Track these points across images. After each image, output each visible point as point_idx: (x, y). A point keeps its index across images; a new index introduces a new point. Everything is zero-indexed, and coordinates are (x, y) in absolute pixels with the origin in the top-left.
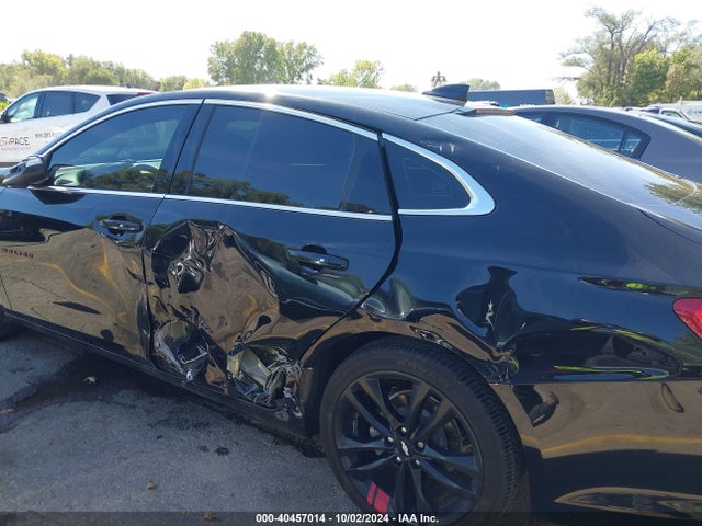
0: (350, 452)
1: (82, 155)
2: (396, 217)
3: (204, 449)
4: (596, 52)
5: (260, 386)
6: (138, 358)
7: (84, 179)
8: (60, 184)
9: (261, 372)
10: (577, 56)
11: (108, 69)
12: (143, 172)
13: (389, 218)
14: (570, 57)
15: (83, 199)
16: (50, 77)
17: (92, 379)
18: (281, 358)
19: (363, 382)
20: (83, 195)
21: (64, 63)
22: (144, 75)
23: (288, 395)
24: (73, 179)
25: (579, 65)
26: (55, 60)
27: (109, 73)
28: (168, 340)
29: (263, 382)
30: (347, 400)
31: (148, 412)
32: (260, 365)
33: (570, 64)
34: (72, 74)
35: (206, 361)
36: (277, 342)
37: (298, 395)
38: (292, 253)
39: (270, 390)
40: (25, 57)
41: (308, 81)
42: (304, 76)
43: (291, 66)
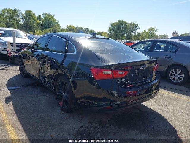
0: (58, 95)
3: (44, 96)
5: (50, 84)
13: (64, 54)
17: (36, 85)
19: (59, 82)
21: (76, 28)
26: (74, 28)
28: (42, 76)
30: (58, 85)
32: (51, 80)
37: (53, 85)
40: (67, 27)
41: (135, 33)
42: (134, 32)
43: (130, 29)
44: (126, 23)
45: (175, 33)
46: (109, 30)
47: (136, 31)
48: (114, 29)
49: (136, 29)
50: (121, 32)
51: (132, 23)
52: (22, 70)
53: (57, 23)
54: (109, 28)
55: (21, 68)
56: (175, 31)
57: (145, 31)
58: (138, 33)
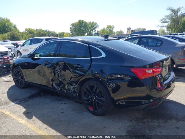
0: (86, 100)
1: (40, 51)
2: (91, 58)
3: (62, 103)
4: (171, 19)
5: (71, 90)
6: (50, 88)
7: (40, 56)
8: (36, 57)
9: (71, 88)
10: (166, 20)
11: (46, 32)
12: (51, 54)
13: (90, 59)
14: (164, 21)
15: (40, 59)
16: (32, 34)
17: (42, 94)
18: (74, 85)
19: (87, 87)
20: (40, 58)
21: (35, 31)
22: (54, 32)
23: (75, 91)
24: (39, 56)
25: (166, 22)
26: (33, 30)
27: (46, 33)
28: (56, 84)
29: (71, 89)
30: (85, 90)
31: (52, 99)
32: (71, 87)
33: (163, 22)
34: (37, 33)
35: (62, 87)
36: (73, 82)
37: (77, 91)
38: (75, 66)
39: (73, 91)
40: (26, 30)
41: (95, 32)
42: (94, 30)
43: (90, 28)
44: (86, 23)
45: (129, 29)
46: (70, 30)
47: (95, 29)
48: (75, 28)
49: (95, 28)
50: (82, 32)
51: (91, 22)
52: (17, 80)
53: (15, 27)
54: (70, 28)
55: (16, 78)
56: (129, 27)
57: (104, 29)
58: (97, 31)
